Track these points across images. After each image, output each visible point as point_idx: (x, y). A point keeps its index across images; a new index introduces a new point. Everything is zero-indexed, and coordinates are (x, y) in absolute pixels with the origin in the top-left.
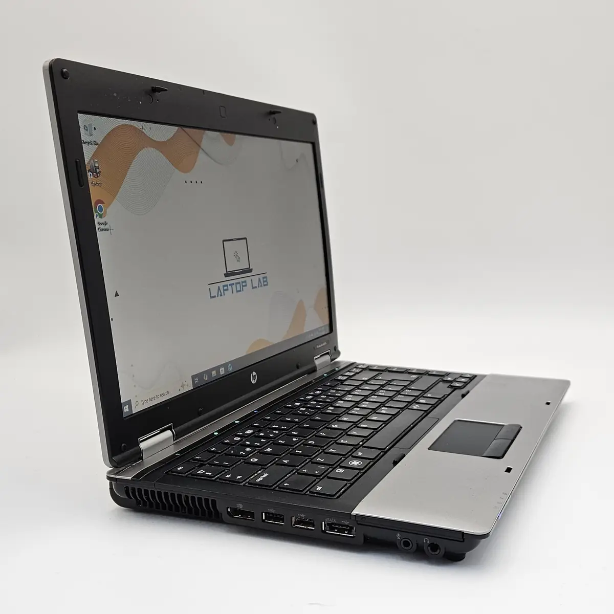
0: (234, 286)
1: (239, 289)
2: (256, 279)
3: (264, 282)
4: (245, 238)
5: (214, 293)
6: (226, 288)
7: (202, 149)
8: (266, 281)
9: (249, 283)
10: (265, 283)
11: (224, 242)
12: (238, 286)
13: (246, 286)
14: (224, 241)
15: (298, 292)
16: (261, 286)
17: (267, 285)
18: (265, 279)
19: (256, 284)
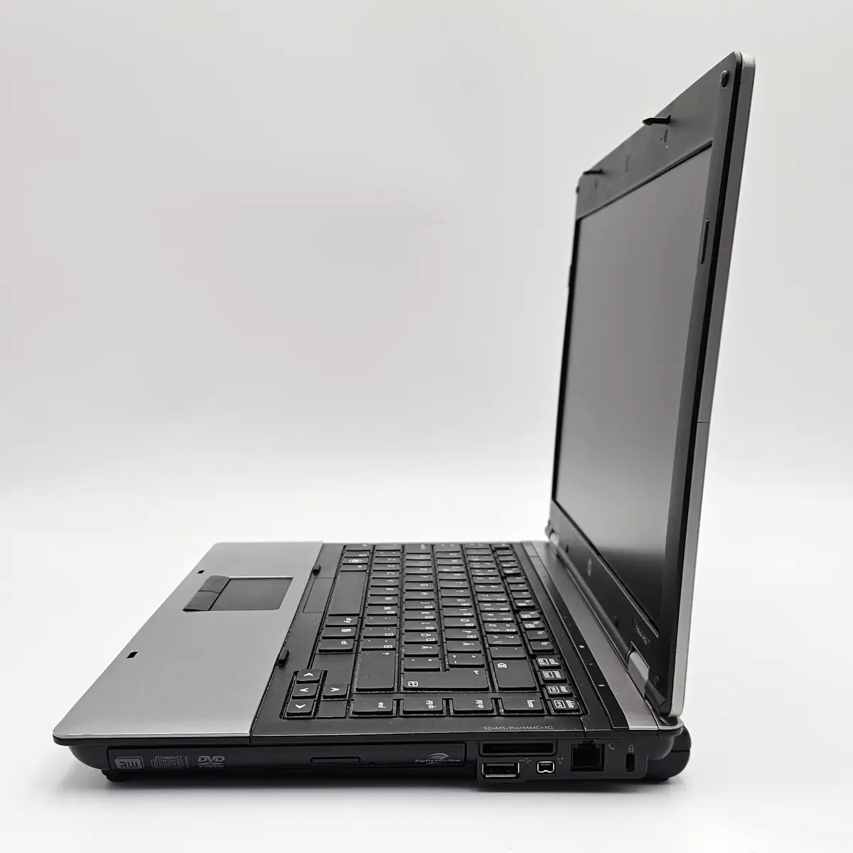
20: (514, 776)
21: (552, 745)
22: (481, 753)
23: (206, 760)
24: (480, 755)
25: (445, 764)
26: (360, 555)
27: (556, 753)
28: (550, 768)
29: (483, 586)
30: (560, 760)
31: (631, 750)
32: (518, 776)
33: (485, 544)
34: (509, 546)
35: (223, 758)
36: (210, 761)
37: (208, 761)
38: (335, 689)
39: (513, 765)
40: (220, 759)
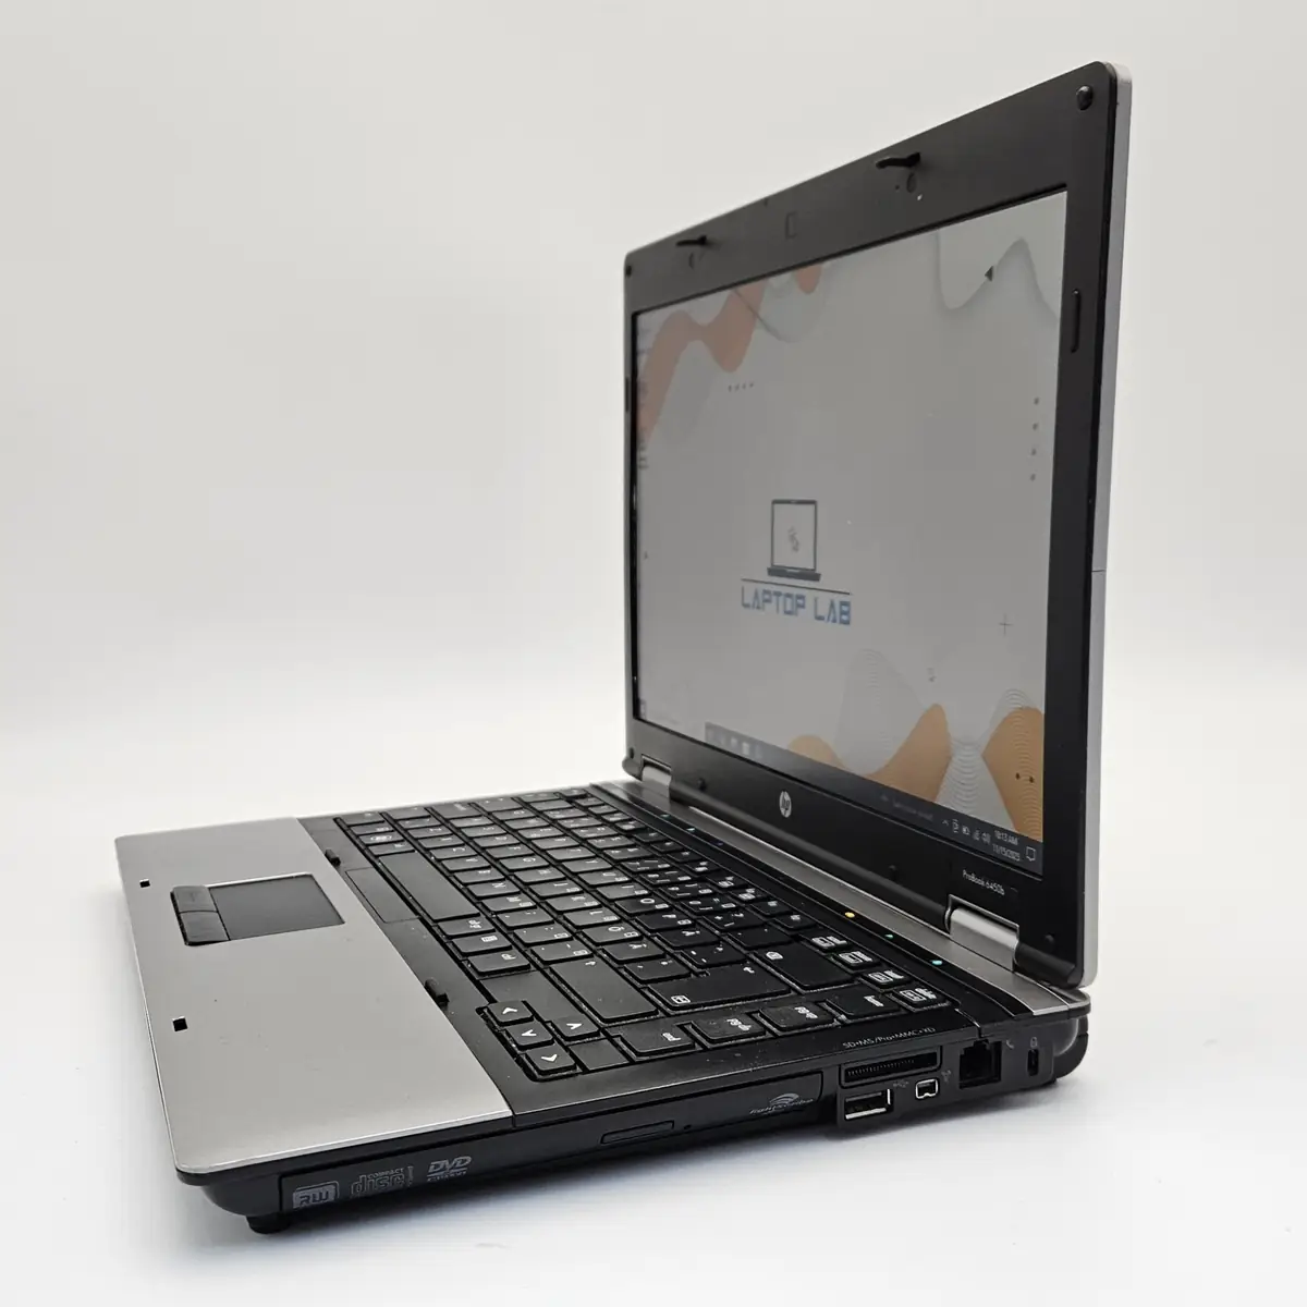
0: (781, 599)
1: (789, 608)
2: (825, 600)
3: (843, 613)
4: (813, 502)
5: (749, 599)
6: (767, 597)
7: (761, 320)
8: (847, 613)
9: (809, 603)
10: (844, 618)
11: (776, 506)
12: (789, 601)
13: (803, 606)
14: (776, 502)
15: (932, 680)
16: (834, 621)
17: (847, 623)
18: (845, 608)
19: (823, 610)
20: (883, 1110)
21: (935, 1054)
22: (843, 1083)
23: (441, 1167)
24: (843, 1087)
25: (795, 1109)
26: (379, 830)
27: (940, 1067)
28: (930, 1088)
29: (617, 852)
30: (946, 1074)
31: (1034, 1045)
32: (889, 1110)
33: (548, 793)
34: (583, 793)
35: (469, 1159)
36: (448, 1167)
37: (444, 1169)
38: (575, 1026)
39: (880, 1094)
40: (464, 1161)
